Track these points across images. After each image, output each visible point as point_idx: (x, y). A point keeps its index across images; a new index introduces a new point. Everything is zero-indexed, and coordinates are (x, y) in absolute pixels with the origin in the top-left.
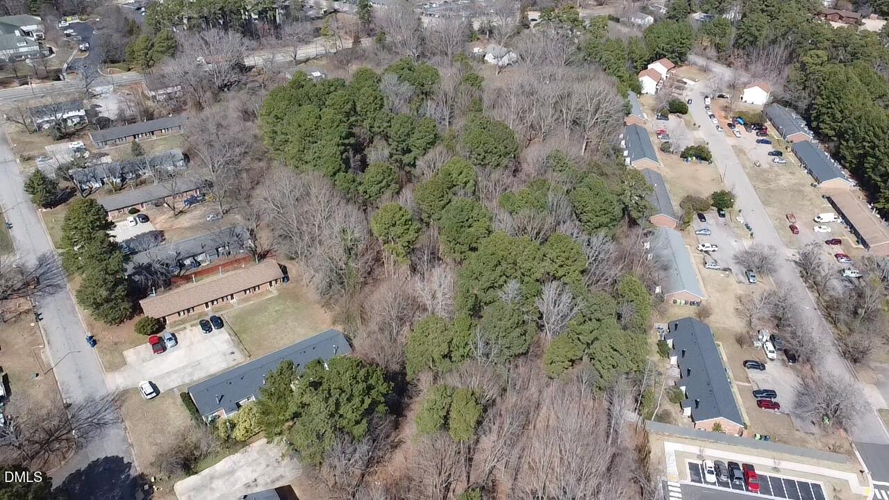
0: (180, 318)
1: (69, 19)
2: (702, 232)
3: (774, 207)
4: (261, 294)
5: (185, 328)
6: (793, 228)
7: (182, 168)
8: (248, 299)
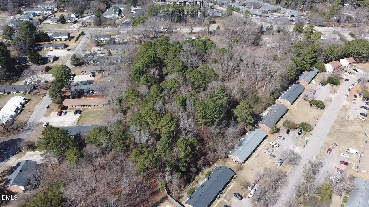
0: (73, 108)
1: (138, 7)
2: (280, 137)
3: (331, 138)
4: (99, 108)
5: (71, 111)
6: (330, 150)
7: (119, 62)
8: (94, 108)
